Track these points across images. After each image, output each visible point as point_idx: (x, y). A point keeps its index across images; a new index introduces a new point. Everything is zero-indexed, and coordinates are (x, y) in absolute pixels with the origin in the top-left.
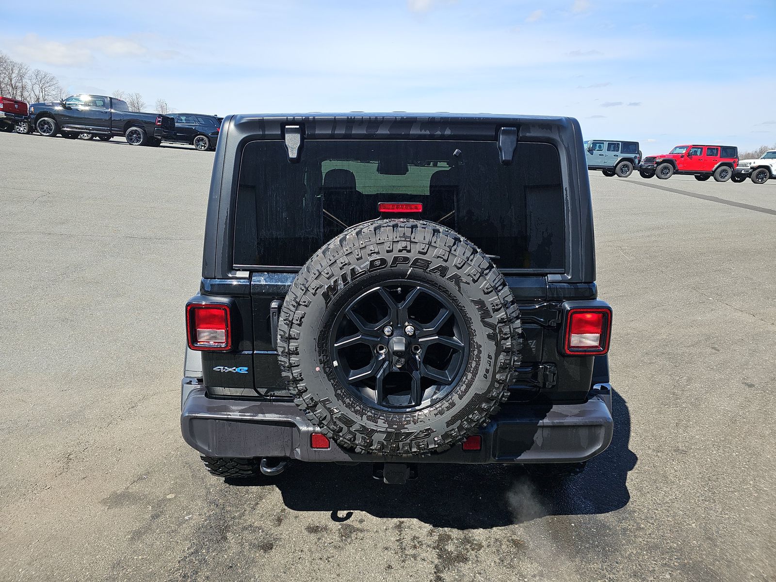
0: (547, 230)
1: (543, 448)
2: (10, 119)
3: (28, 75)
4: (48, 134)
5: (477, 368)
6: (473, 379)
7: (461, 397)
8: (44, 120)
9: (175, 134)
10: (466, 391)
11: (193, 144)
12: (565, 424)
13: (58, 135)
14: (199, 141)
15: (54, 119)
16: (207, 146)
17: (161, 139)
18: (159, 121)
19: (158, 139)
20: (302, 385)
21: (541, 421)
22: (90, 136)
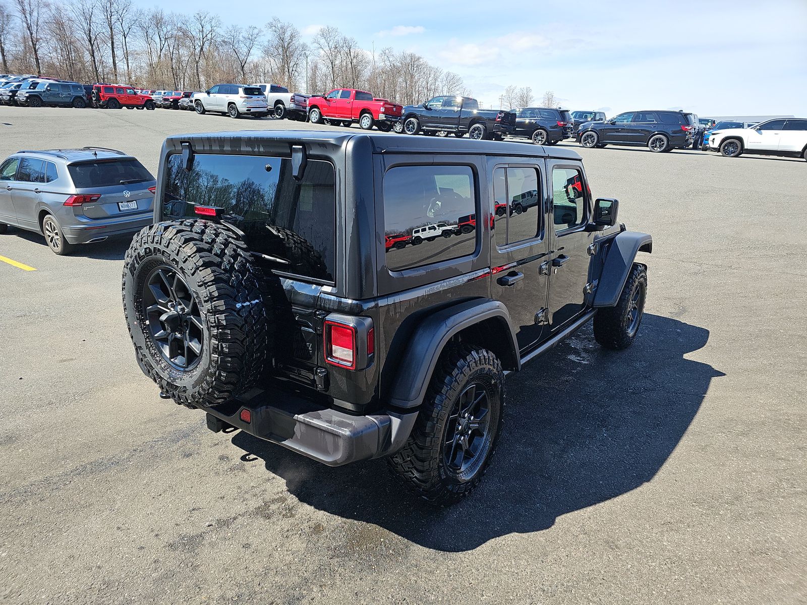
0: (322, 244)
1: (302, 442)
2: (389, 121)
3: (440, 77)
4: (411, 133)
8: (410, 120)
9: (515, 129)
11: (531, 139)
12: (312, 424)
13: (420, 133)
14: (537, 136)
15: (418, 119)
16: (544, 140)
17: (501, 135)
18: (499, 118)
19: (498, 134)
21: (296, 415)
22: (446, 133)
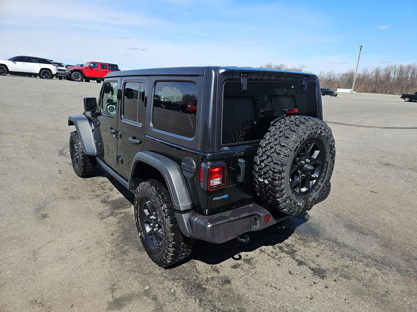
5: (326, 171)
6: (325, 175)
7: (322, 183)
10: (323, 180)
20: (284, 192)
